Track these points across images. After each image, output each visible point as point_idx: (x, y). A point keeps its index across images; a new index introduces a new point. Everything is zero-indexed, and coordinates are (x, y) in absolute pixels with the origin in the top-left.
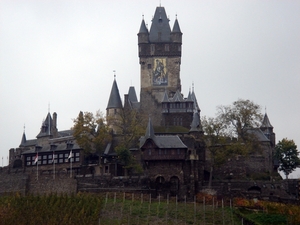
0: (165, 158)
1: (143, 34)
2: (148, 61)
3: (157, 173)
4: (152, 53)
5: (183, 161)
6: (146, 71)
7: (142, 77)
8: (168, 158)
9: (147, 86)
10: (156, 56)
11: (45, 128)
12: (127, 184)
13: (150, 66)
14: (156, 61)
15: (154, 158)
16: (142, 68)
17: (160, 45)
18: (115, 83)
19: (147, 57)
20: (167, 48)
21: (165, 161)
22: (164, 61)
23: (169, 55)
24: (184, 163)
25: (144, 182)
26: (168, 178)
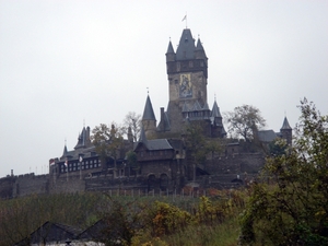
0: (154, 158)
1: (170, 53)
2: (175, 77)
3: (148, 172)
4: (178, 70)
5: (171, 160)
6: (174, 86)
7: (170, 91)
8: (157, 158)
9: (174, 99)
10: (182, 72)
11: (80, 140)
12: (125, 182)
13: (177, 82)
14: (181, 77)
15: (146, 159)
16: (170, 84)
17: (185, 62)
18: (148, 98)
19: (174, 73)
20: (191, 65)
21: (155, 161)
22: (188, 76)
23: (192, 71)
24: (171, 161)
25: (140, 180)
26: (158, 175)
